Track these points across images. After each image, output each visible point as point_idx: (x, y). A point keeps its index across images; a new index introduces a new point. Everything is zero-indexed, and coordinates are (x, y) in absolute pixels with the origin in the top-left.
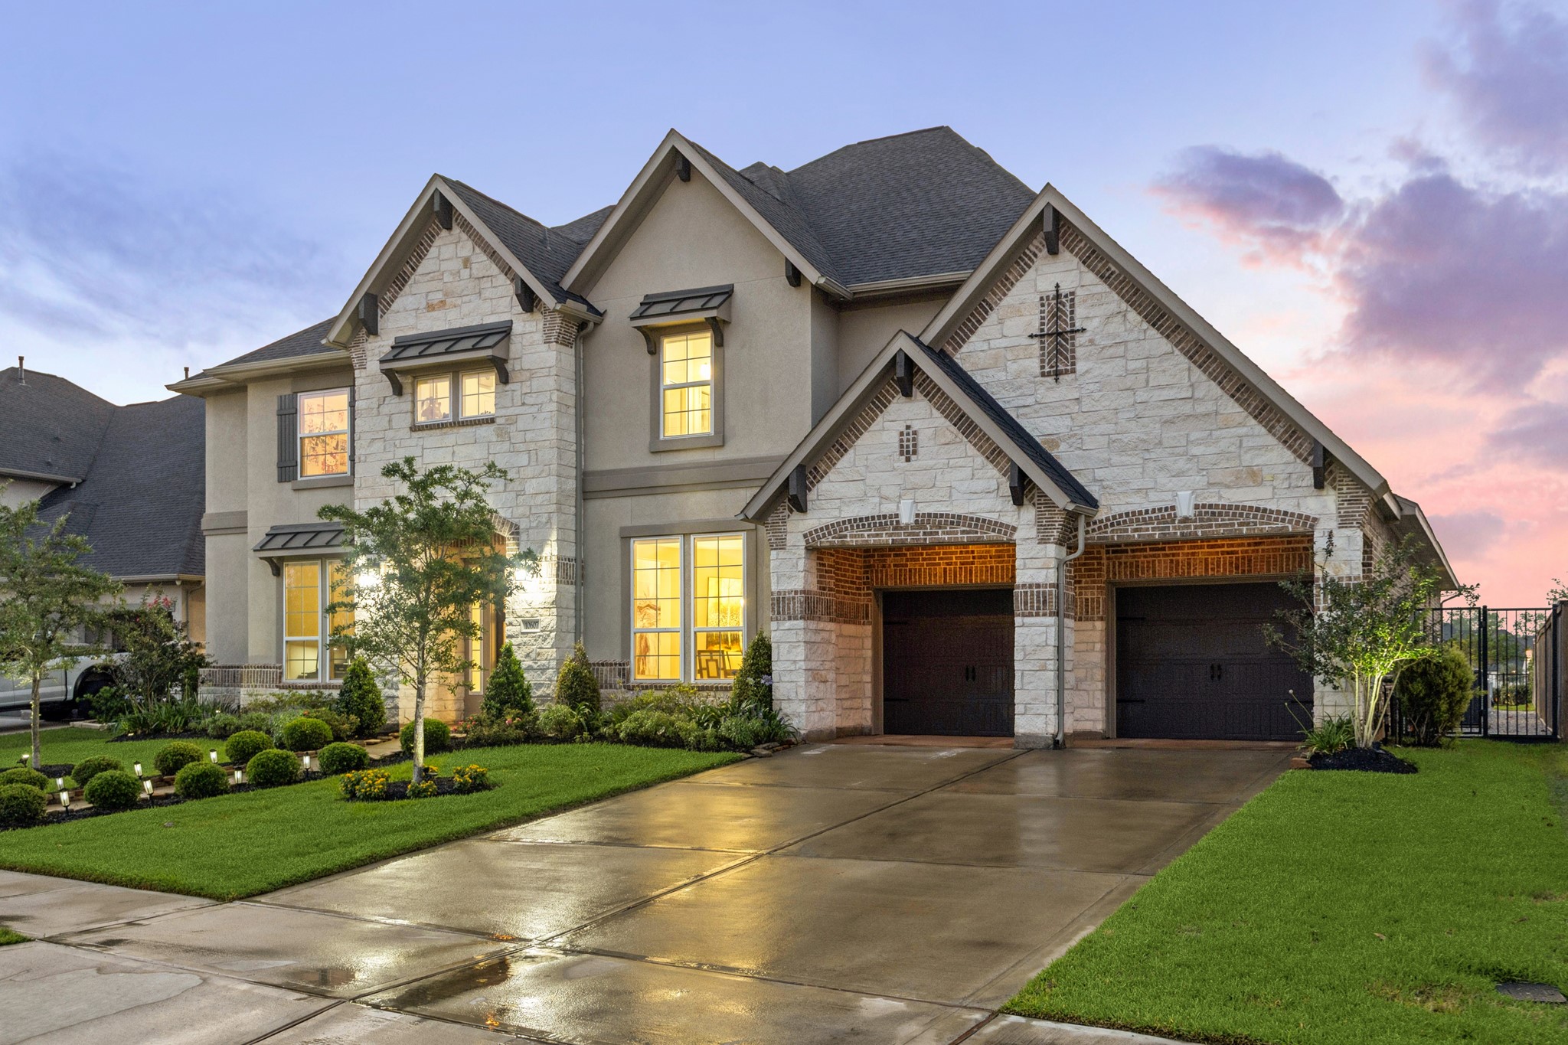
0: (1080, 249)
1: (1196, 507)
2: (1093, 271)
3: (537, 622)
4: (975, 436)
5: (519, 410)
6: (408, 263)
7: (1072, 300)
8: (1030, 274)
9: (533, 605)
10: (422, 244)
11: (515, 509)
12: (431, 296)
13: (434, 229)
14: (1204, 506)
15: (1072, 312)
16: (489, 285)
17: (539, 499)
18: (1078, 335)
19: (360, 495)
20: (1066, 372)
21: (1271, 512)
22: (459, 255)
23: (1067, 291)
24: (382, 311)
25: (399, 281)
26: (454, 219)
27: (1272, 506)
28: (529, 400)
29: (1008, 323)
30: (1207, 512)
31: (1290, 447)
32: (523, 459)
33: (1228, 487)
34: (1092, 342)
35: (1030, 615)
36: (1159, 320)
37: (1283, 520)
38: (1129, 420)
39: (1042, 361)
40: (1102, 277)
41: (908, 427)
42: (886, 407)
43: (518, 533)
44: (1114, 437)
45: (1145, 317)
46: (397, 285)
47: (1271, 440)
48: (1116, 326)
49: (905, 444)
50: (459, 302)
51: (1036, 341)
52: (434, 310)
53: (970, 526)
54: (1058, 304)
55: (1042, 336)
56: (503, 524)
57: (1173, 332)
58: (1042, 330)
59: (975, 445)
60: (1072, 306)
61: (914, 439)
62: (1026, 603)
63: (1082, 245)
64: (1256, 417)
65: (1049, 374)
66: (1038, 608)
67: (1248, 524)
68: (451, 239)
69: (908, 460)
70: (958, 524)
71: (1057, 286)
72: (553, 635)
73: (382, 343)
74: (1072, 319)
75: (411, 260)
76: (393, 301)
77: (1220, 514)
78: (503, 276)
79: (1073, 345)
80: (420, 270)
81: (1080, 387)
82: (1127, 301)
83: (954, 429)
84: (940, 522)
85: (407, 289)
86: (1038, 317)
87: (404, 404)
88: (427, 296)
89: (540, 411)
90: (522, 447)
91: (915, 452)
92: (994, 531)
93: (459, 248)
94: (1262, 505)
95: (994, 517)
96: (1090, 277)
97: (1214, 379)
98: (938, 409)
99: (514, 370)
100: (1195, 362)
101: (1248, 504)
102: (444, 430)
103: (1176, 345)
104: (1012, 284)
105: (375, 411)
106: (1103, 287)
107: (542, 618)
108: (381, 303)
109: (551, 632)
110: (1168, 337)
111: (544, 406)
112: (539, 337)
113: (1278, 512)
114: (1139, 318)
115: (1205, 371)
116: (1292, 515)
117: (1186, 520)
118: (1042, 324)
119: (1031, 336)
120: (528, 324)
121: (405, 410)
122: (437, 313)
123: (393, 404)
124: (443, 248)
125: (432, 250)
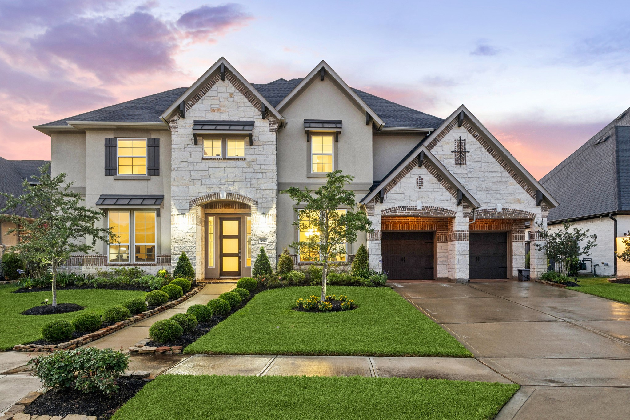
0: (467, 126)
1: (503, 209)
2: (471, 134)
3: (266, 239)
4: (443, 182)
5: (257, 156)
6: (201, 91)
7: (465, 142)
8: (451, 132)
9: (264, 233)
10: (209, 84)
11: (255, 195)
12: (213, 106)
13: (215, 79)
14: (505, 209)
15: (465, 146)
16: (243, 105)
17: (267, 192)
18: (467, 153)
19: (174, 184)
20: (464, 164)
21: (524, 212)
22: (228, 92)
23: (463, 139)
24: (187, 108)
25: (196, 97)
26: (225, 77)
27: (524, 210)
28: (262, 153)
29: (444, 146)
30: (505, 211)
31: (529, 193)
32: (260, 176)
33: (511, 203)
34: (471, 156)
35: (461, 240)
36: (491, 151)
37: (527, 214)
38: (482, 181)
39: (456, 160)
40: (474, 136)
41: (420, 177)
42: (411, 169)
43: (257, 204)
44: (478, 186)
45: (487, 150)
46: (195, 99)
47: (523, 191)
48: (478, 152)
49: (419, 182)
50: (227, 110)
51: (453, 153)
52: (214, 111)
53: (441, 211)
54: (460, 143)
55: (455, 152)
56: (250, 200)
57: (496, 155)
58: (455, 150)
59: (443, 185)
60: (465, 144)
61: (422, 181)
62: (460, 237)
63: (468, 125)
64: (519, 184)
65: (458, 164)
66: (464, 238)
67: (517, 215)
68: (224, 84)
69: (420, 188)
70: (437, 210)
71: (460, 137)
72: (274, 244)
73: (187, 122)
74: (465, 148)
75: (203, 90)
76: (193, 105)
77: (509, 211)
78: (250, 103)
79: (465, 156)
80: (207, 94)
81: (467, 169)
82: (482, 145)
83: (435, 179)
84: (431, 209)
85: (200, 101)
86: (454, 146)
87: (198, 148)
88: (211, 106)
89: (267, 158)
90: (259, 171)
91: (422, 186)
92: (449, 213)
93: (227, 89)
94: (521, 210)
95: (449, 209)
96: (470, 136)
97: (507, 171)
98: (430, 172)
99: (255, 140)
100: (502, 166)
101: (517, 209)
102: (220, 161)
103: (497, 160)
104: (445, 134)
105: (183, 150)
106: (474, 139)
107: (269, 238)
108: (186, 105)
109: (273, 243)
110: (494, 157)
111: (269, 156)
112: (268, 129)
113: (526, 212)
114: (486, 150)
115: (505, 169)
116: (530, 213)
117: (499, 213)
118: (455, 148)
119: (452, 152)
120: (262, 123)
121: (199, 151)
122: (215, 113)
123: (193, 148)
124: (219, 88)
125: (213, 87)
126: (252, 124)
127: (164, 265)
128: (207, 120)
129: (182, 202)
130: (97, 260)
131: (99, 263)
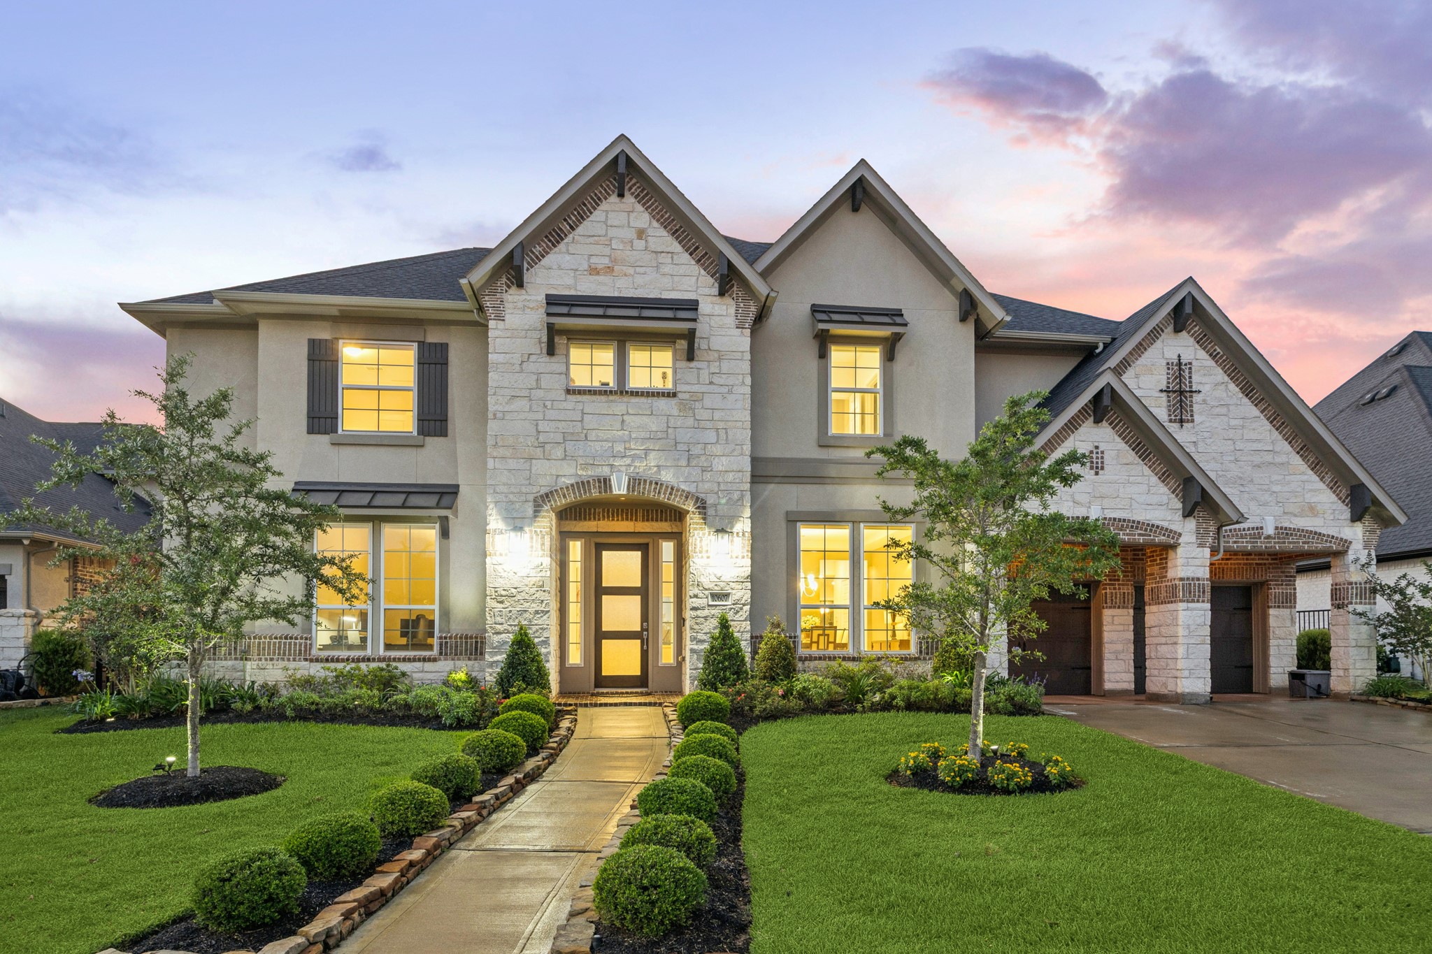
0: (1195, 332)
1: (1277, 528)
2: (1204, 349)
3: (727, 596)
4: (1150, 460)
5: (704, 389)
6: (565, 220)
7: (1190, 368)
8: (1158, 343)
9: (722, 579)
10: (585, 205)
11: (700, 484)
12: (594, 260)
13: (601, 192)
14: (1281, 528)
15: (1190, 377)
16: (670, 261)
17: (730, 477)
18: (1194, 395)
19: (495, 454)
20: (1188, 421)
21: (1324, 535)
22: (632, 224)
23: (1187, 361)
24: (528, 263)
25: (553, 236)
26: (627, 188)
27: (1324, 531)
28: (716, 379)
29: (1142, 378)
30: (1283, 532)
31: (1334, 492)
32: (711, 436)
33: (1295, 516)
34: (1204, 401)
35: (1193, 601)
36: (1250, 392)
37: (1331, 542)
38: (1231, 462)
39: (1169, 411)
40: (1211, 355)
41: (1097, 447)
42: (1077, 429)
43: (704, 508)
44: (1220, 473)
45: (1241, 389)
46: (550, 241)
47: (1322, 486)
48: (1221, 393)
49: (1095, 460)
50: (631, 271)
51: (1164, 395)
52: (598, 273)
53: (1146, 530)
54: (1179, 370)
55: (1169, 392)
56: (687, 497)
57: (1260, 402)
58: (1168, 387)
59: (1150, 467)
60: (1190, 373)
61: (1102, 458)
62: (1190, 593)
63: (1197, 328)
64: (1312, 469)
65: (1175, 421)
66: (1199, 596)
67: (1308, 543)
68: (622, 206)
69: (1097, 474)
70: (1137, 528)
71: (1179, 356)
72: (747, 608)
73: (528, 298)
74: (1190, 382)
75: (570, 218)
76: (543, 256)
77: (1292, 535)
78: (687, 255)
79: (1191, 401)
80: (580, 230)
81: (1196, 434)
82: (1229, 375)
83: (1133, 453)
84: (1122, 526)
85: (562, 246)
86: (1165, 377)
87: (555, 364)
88: (589, 259)
89: (730, 392)
90: (709, 425)
91: (1102, 468)
92: (1164, 535)
93: (631, 218)
94: (1318, 530)
95: (1165, 524)
96: (1202, 354)
97: (1286, 440)
98: (1120, 436)
99: (699, 348)
100: (1274, 426)
101: (1309, 529)
102: (611, 398)
103: (1262, 412)
104: (1145, 349)
105: (517, 368)
106: (1211, 363)
107: (734, 592)
108: (528, 255)
109: (744, 605)
110: (1256, 405)
111: (735, 388)
112: (731, 321)
113: (1328, 536)
114: (1237, 389)
115: (1280, 433)
116: (1337, 538)
117: (1268, 537)
118: (1168, 383)
119: (1161, 391)
120: (717, 307)
121: (559, 371)
122: (601, 278)
123: (544, 363)
124: (611, 215)
125: (596, 213)
126: (692, 306)
127: (459, 659)
128: (580, 294)
129: (515, 499)
130: (285, 647)
131: (290, 655)
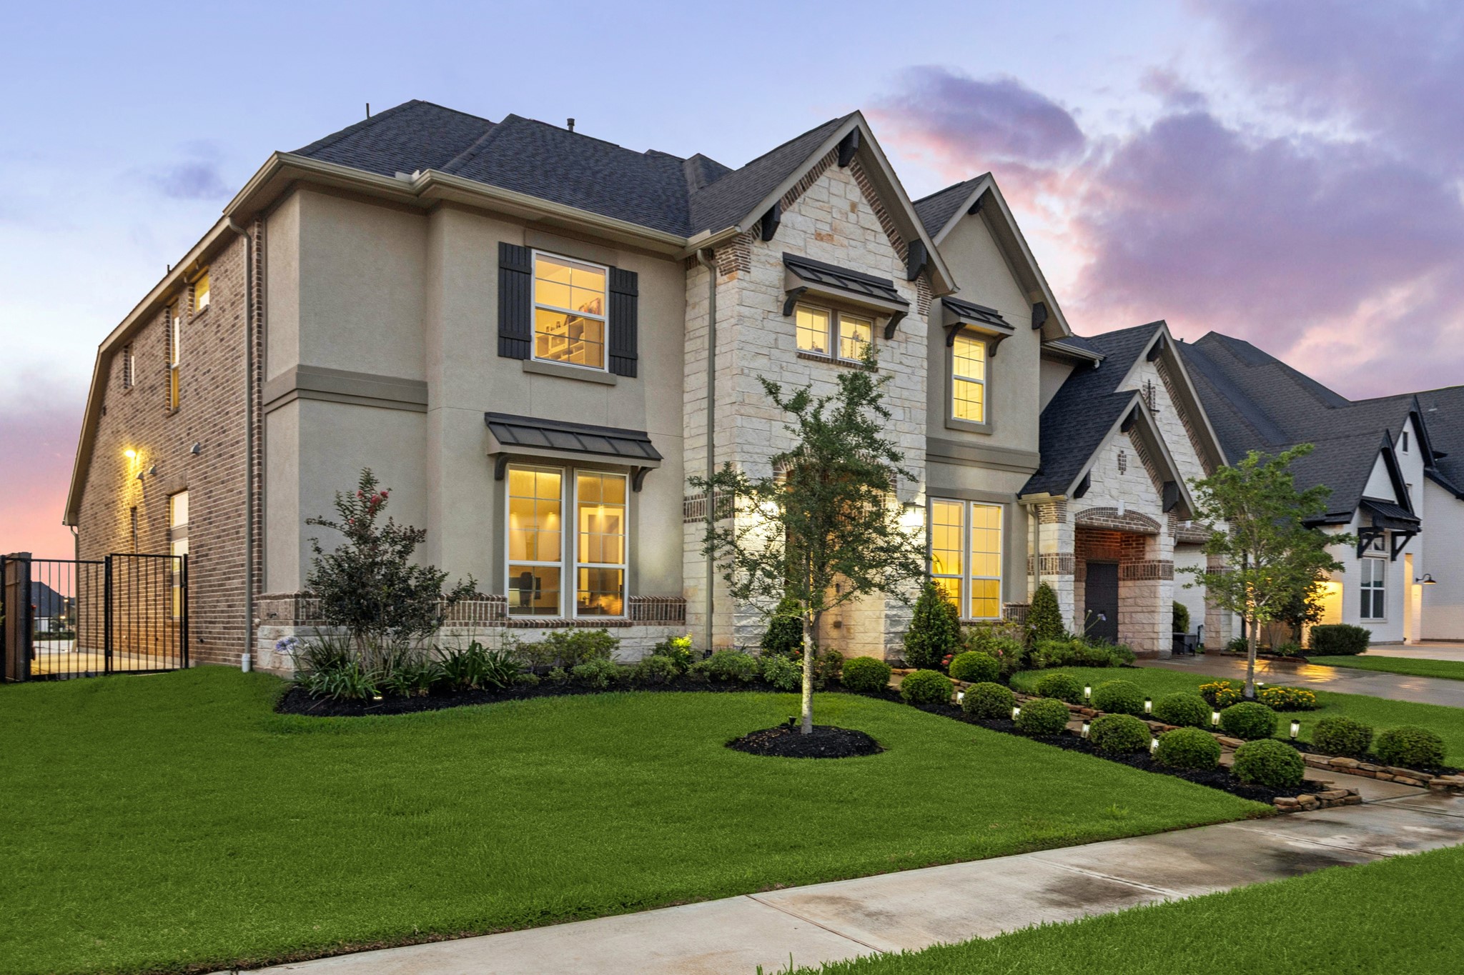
0: (1157, 363)
2: (1162, 378)
4: (1148, 465)
5: (897, 367)
7: (1155, 390)
10: (816, 168)
12: (819, 225)
15: (1154, 399)
16: (874, 239)
17: (912, 454)
18: (1156, 413)
19: (742, 412)
22: (847, 196)
23: (1153, 386)
26: (852, 160)
28: (904, 360)
32: (900, 414)
34: (1160, 420)
35: (1166, 579)
40: (1164, 383)
41: (1122, 452)
43: (895, 481)
46: (788, 199)
48: (1169, 414)
49: (1121, 462)
50: (846, 242)
52: (822, 240)
53: (1144, 521)
54: (1149, 392)
57: (1187, 424)
59: (1148, 471)
60: (1154, 396)
61: (1124, 461)
62: (1165, 572)
63: (1158, 360)
66: (1169, 575)
68: (842, 176)
69: (1121, 473)
70: (1140, 519)
71: (1149, 381)
73: (770, 253)
74: (1154, 403)
76: (782, 213)
78: (885, 237)
80: (810, 192)
82: (1173, 400)
83: (1140, 459)
84: (1132, 517)
85: (796, 206)
87: (787, 326)
88: (815, 223)
89: (913, 374)
90: (899, 402)
91: (1124, 469)
92: (1152, 525)
93: (847, 190)
95: (1153, 517)
96: (1160, 381)
97: (1197, 455)
98: (1133, 444)
100: (1192, 443)
102: (825, 365)
103: (1187, 432)
105: (759, 324)
106: (1164, 389)
110: (1185, 426)
111: (917, 370)
112: (914, 306)
114: (1176, 412)
115: (1195, 449)
120: (906, 291)
121: (790, 333)
122: (825, 245)
123: (778, 322)
124: (833, 182)
125: (822, 178)
126: (891, 287)
128: (809, 257)
129: (758, 460)
130: (481, 609)
131: (486, 619)
